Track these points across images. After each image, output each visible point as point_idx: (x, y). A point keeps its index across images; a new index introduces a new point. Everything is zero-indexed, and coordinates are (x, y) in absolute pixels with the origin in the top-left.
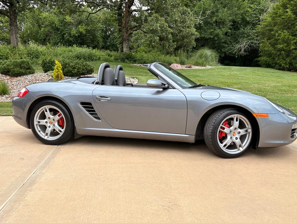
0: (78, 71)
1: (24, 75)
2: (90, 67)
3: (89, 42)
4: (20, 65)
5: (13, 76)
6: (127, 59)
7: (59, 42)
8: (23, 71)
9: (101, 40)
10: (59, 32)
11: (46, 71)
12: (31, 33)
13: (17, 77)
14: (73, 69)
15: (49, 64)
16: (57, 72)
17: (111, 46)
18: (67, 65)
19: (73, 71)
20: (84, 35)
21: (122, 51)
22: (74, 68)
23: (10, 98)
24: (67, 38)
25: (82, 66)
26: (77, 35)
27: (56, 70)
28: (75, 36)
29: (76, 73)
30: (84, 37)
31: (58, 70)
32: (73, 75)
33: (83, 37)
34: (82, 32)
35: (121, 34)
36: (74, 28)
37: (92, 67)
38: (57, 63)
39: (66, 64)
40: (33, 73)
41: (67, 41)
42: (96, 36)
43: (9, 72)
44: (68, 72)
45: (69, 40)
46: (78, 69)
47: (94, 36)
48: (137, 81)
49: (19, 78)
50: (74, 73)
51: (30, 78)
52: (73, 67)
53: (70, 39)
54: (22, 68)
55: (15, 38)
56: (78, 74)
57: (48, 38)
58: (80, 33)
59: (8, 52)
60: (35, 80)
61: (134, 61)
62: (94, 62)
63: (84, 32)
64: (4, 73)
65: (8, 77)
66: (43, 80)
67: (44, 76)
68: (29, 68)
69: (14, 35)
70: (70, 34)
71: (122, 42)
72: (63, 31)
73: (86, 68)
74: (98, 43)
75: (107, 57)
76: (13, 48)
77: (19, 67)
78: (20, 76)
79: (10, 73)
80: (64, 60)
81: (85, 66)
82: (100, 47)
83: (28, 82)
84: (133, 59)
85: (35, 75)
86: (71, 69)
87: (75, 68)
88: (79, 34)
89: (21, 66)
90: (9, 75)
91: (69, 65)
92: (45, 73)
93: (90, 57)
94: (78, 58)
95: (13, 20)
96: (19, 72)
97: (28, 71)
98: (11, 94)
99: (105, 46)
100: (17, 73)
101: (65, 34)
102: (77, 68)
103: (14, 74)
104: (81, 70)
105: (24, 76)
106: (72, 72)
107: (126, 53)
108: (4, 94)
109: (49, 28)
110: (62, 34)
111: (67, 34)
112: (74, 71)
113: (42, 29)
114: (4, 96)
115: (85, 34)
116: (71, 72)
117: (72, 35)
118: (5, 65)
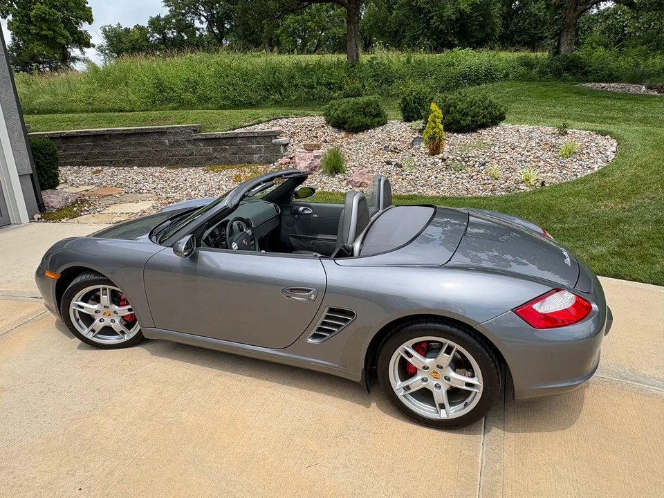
0: (473, 121)
1: (369, 129)
2: (499, 110)
3: (475, 29)
4: (364, 110)
5: (352, 131)
6: (568, 69)
7: (420, 35)
8: (368, 121)
9: (498, 21)
10: (423, 16)
11: (408, 119)
12: (376, 23)
13: (357, 133)
14: (463, 115)
15: (415, 103)
16: (433, 128)
17: (517, 32)
18: (451, 109)
19: (462, 122)
20: (468, 16)
21: (557, 53)
22: (466, 115)
23: (346, 182)
24: (434, 26)
25: (482, 108)
26: (454, 17)
27: (432, 123)
28: (451, 20)
29: (468, 125)
30: (468, 19)
31: (435, 123)
32: (461, 129)
33: (465, 19)
34: (464, 10)
35: (560, 13)
36: (449, 5)
37: (502, 109)
38: (435, 109)
39: (450, 106)
40: (384, 124)
41: (435, 30)
42: (490, 15)
43: (344, 123)
44: (451, 124)
45: (438, 29)
46: (473, 117)
47: (487, 15)
48: (615, 144)
49: (361, 135)
50: (465, 125)
51: (380, 135)
52: (462, 111)
53: (441, 27)
54: (366, 116)
55: (354, 46)
56: (473, 126)
57: (402, 29)
58: (461, 13)
59: (343, 77)
60: (388, 139)
61: (583, 74)
62: (495, 84)
63: (468, 10)
64: (337, 125)
65: (343, 134)
66: (402, 139)
67: (404, 129)
68: (379, 115)
69: (353, 40)
70: (441, 17)
71: (561, 32)
72: (429, 12)
73: (490, 113)
74: (492, 28)
75: (522, 69)
76: (352, 67)
77: (362, 113)
78: (363, 131)
79: (346, 126)
80: (447, 97)
81: (487, 109)
82: (495, 36)
83: (375, 145)
84: (582, 68)
85: (388, 127)
86: (458, 116)
87: (468, 114)
88: (458, 15)
89: (364, 112)
90: (344, 129)
91: (455, 107)
92: (405, 121)
93: (489, 73)
94: (465, 77)
95: (354, 10)
96: (360, 124)
97: (377, 119)
98: (347, 172)
99: (505, 33)
100: (357, 125)
101: (432, 18)
102: (472, 113)
103: (353, 128)
104: (480, 118)
105: (369, 131)
106: (460, 123)
107: (565, 56)
108: (337, 173)
109: (405, 11)
110: (428, 18)
111: (435, 18)
112: (464, 121)
113: (394, 12)
114: (336, 176)
115: (470, 13)
116: (458, 122)
117: (445, 19)
118: (338, 112)
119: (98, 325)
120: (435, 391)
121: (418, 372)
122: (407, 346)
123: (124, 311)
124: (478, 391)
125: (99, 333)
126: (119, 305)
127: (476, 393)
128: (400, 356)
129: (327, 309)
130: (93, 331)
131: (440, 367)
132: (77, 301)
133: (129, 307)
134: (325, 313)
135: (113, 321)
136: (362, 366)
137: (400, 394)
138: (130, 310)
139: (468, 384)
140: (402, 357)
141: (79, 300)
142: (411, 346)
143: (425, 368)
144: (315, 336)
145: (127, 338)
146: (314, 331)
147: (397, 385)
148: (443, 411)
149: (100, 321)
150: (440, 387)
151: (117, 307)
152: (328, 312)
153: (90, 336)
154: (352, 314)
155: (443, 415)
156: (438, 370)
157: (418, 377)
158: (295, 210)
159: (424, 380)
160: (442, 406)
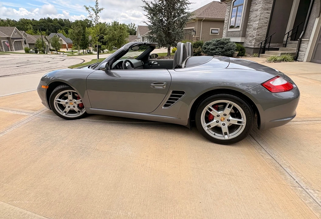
119: (67, 109)
120: (222, 127)
121: (215, 118)
122: (210, 106)
123: (78, 102)
124: (244, 125)
125: (68, 113)
126: (76, 99)
127: (243, 125)
128: (206, 111)
129: (171, 92)
130: (65, 112)
131: (225, 115)
132: (57, 99)
133: (81, 100)
134: (170, 93)
135: (74, 107)
136: (188, 117)
137: (206, 129)
138: (81, 101)
139: (239, 122)
140: (207, 111)
141: (58, 98)
142: (211, 106)
143: (218, 116)
144: (165, 106)
145: (81, 114)
146: (165, 103)
147: (204, 125)
148: (226, 136)
149: (68, 107)
150: (225, 124)
151: (75, 100)
152: (172, 93)
153: (64, 114)
154: (183, 93)
155: (226, 137)
156: (224, 117)
157: (215, 121)
158: (150, 63)
159: (217, 122)
160: (226, 134)
